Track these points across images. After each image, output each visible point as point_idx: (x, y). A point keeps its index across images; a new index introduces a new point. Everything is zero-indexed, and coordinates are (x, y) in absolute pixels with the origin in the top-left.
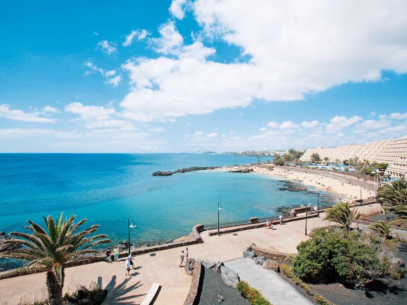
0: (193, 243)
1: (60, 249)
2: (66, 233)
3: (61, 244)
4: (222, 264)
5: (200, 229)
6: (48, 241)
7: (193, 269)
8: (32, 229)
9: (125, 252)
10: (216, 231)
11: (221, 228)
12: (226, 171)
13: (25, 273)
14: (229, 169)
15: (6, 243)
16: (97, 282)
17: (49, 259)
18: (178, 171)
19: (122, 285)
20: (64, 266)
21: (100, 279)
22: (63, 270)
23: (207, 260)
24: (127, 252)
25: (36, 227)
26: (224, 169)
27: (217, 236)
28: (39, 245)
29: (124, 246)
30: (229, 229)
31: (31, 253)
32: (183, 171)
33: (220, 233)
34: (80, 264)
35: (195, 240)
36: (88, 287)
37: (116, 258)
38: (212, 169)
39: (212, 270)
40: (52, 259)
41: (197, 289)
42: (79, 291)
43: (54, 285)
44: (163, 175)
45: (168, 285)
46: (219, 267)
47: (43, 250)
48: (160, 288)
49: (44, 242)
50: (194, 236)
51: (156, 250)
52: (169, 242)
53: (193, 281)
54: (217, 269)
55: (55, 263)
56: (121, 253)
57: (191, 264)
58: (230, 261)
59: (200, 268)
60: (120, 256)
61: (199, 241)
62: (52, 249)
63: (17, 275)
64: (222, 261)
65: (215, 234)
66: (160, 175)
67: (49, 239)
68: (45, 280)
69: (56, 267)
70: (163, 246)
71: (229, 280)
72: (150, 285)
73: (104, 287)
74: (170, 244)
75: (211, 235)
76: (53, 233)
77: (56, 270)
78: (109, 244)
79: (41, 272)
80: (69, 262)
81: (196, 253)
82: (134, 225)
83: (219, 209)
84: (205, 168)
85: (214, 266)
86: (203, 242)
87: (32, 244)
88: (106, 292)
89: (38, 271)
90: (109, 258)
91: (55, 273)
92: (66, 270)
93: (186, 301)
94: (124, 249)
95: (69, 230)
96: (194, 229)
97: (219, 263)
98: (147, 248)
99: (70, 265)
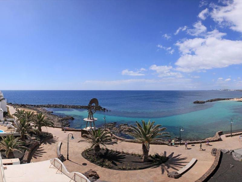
0: (216, 141)
1: (148, 136)
2: (150, 129)
3: (148, 134)
4: (233, 151)
5: (221, 134)
6: (143, 131)
7: (216, 153)
8: (137, 125)
9: (178, 142)
10: (230, 134)
11: (232, 133)
12: (236, 101)
13: (134, 142)
14: (238, 100)
15: (128, 128)
16: (164, 153)
17: (144, 139)
18: (208, 101)
19: (176, 157)
20: (150, 143)
21: (165, 152)
22: (149, 145)
23: (224, 149)
24: (179, 143)
25: (138, 124)
26: (235, 100)
27: (230, 137)
28: (140, 132)
29: (177, 140)
30: (238, 133)
31: (137, 135)
32: (211, 101)
33: (232, 136)
34: (156, 144)
35: (217, 139)
36: (159, 154)
37: (173, 144)
38: (228, 99)
39: (227, 154)
40: (145, 139)
41: (218, 162)
42: (156, 155)
43: (145, 150)
44: (200, 103)
45: (201, 160)
46: (231, 152)
47: (141, 135)
48: (197, 161)
49: (142, 131)
50: (217, 137)
51: (195, 143)
52: (202, 140)
53: (215, 158)
54: (230, 153)
55: (146, 141)
56: (176, 143)
57: (215, 151)
58: (238, 149)
59: (220, 153)
60: (175, 144)
61: (220, 140)
62: (145, 135)
63: (132, 142)
64: (233, 149)
65: (229, 136)
66: (198, 103)
67: (144, 130)
68: (142, 147)
69: (146, 143)
70: (199, 141)
71: (237, 158)
72: (191, 159)
73: (167, 156)
74: (202, 141)
75: (227, 136)
76: (145, 128)
77: (146, 144)
78: (170, 137)
79: (140, 143)
80: (151, 142)
81: (218, 146)
82: (183, 130)
83: (232, 122)
84: (224, 99)
85: (228, 152)
86: (222, 140)
87: (137, 131)
88: (168, 158)
89: (139, 143)
90: (170, 144)
91: (146, 145)
92: (150, 145)
93: (212, 167)
94: (177, 141)
95: (152, 128)
96: (217, 133)
97: (231, 150)
98: (190, 142)
99: (152, 144)
